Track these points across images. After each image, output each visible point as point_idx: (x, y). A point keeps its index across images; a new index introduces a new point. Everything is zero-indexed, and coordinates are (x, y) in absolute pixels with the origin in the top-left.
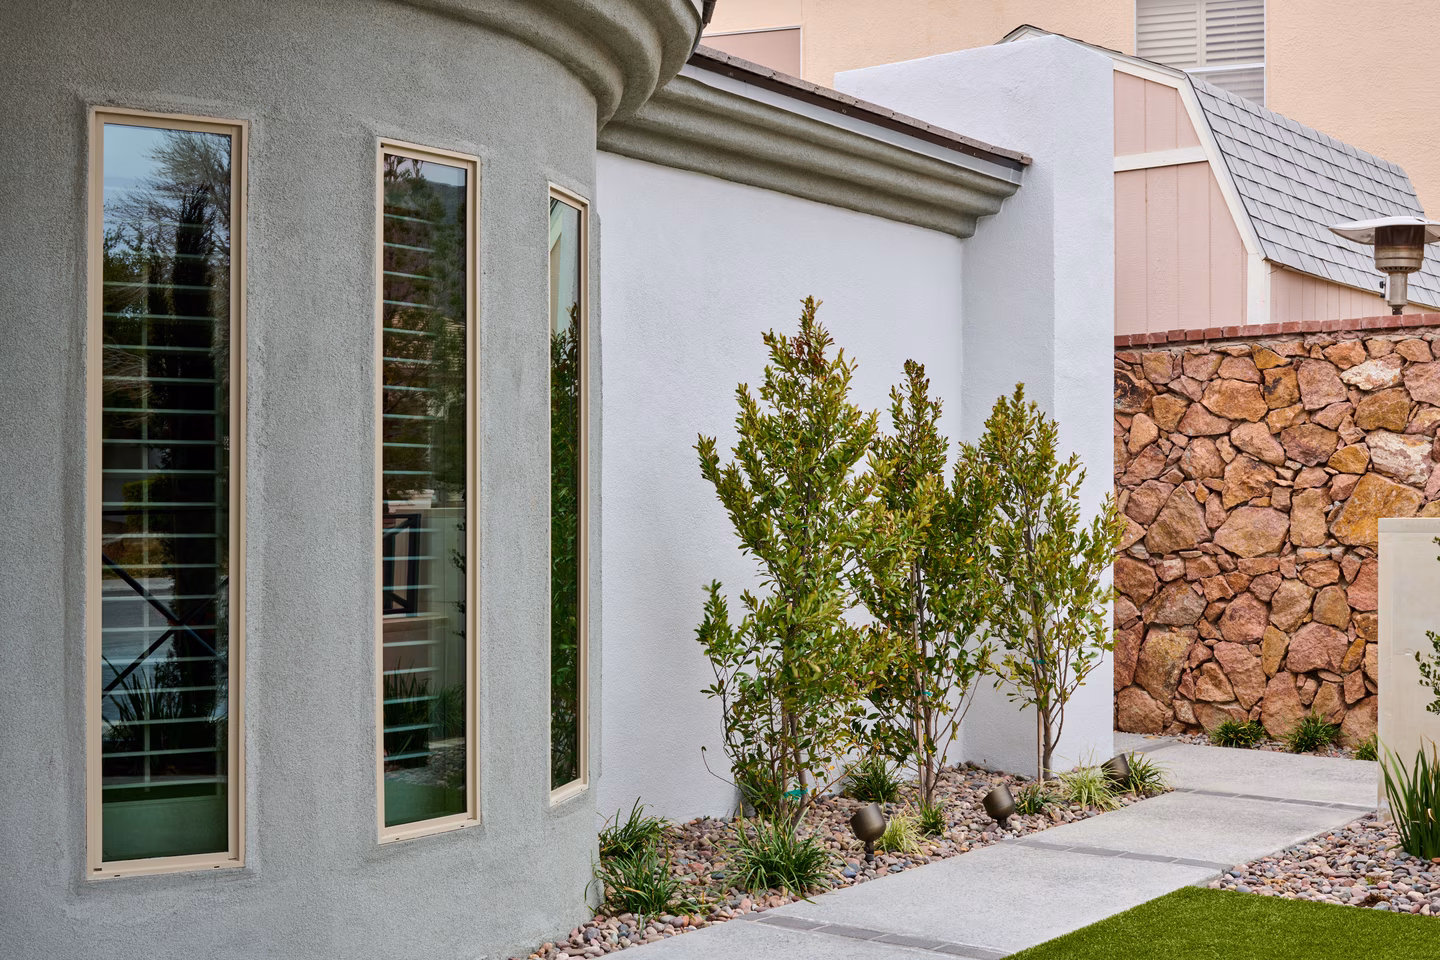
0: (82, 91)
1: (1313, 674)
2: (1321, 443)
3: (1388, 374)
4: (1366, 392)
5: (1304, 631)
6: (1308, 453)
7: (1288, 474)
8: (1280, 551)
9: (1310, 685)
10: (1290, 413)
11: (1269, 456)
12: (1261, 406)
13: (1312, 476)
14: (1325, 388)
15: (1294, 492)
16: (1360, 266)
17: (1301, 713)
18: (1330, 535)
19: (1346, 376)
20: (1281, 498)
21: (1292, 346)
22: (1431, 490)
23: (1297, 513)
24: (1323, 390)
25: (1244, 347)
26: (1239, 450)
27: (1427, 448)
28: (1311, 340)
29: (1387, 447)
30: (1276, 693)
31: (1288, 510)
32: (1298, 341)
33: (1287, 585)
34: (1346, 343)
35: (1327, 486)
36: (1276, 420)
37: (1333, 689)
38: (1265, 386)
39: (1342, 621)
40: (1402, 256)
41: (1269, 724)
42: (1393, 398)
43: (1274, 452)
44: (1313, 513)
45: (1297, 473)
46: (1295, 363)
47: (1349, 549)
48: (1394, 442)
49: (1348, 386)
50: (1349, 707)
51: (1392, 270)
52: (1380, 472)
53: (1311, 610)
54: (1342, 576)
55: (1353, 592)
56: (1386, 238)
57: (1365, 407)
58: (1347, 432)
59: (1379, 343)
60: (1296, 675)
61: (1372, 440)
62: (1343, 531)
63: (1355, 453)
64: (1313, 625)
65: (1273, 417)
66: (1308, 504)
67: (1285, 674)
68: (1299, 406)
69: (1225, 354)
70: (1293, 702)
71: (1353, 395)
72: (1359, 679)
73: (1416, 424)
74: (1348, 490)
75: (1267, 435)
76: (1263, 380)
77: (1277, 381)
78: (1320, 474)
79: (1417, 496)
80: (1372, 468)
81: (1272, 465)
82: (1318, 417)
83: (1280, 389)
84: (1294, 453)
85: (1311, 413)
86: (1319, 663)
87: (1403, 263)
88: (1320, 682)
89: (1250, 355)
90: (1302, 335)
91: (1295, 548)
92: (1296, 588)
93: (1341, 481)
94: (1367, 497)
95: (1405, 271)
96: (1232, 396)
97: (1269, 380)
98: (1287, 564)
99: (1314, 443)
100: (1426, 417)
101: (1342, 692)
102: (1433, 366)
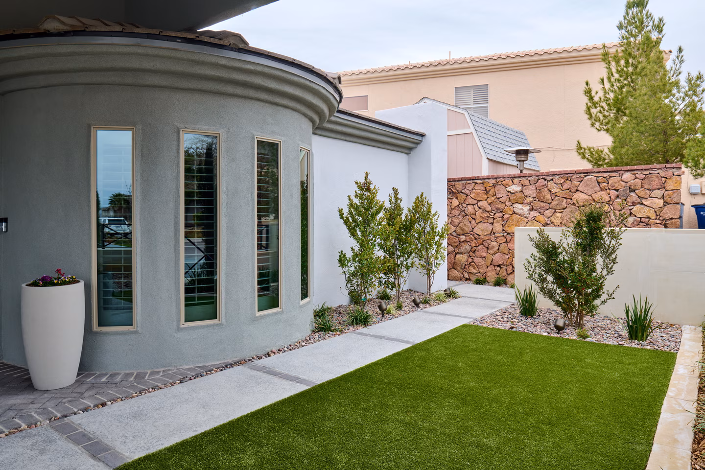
0: (178, 125)
1: (499, 266)
2: (501, 206)
3: (519, 188)
4: (513, 193)
5: (496, 255)
6: (497, 209)
7: (493, 214)
8: (490, 234)
9: (498, 269)
10: (493, 198)
11: (487, 209)
12: (485, 197)
13: (499, 215)
14: (502, 192)
15: (494, 219)
16: (512, 159)
17: (496, 276)
18: (503, 230)
19: (507, 189)
20: (491, 220)
21: (493, 181)
22: (529, 219)
23: (495, 224)
24: (502, 193)
25: (481, 181)
26: (480, 208)
27: (529, 208)
28: (498, 180)
29: (518, 207)
30: (490, 271)
31: (492, 224)
32: (495, 180)
33: (492, 243)
34: (507, 180)
35: (502, 217)
36: (489, 200)
37: (504, 270)
38: (487, 192)
39: (506, 252)
40: (523, 157)
41: (488, 279)
42: (520, 195)
43: (489, 208)
44: (499, 224)
45: (495, 214)
46: (494, 186)
47: (508, 234)
48: (520, 206)
49: (508, 191)
50: (508, 274)
51: (520, 161)
52: (516, 214)
53: (498, 249)
54: (506, 241)
55: (509, 245)
56: (518, 152)
57: (512, 197)
58: (508, 203)
59: (516, 180)
60: (495, 266)
61: (514, 205)
62: (507, 229)
63: (510, 209)
64: (499, 253)
65: (489, 199)
66: (498, 222)
67: (492, 266)
68: (495, 197)
69: (476, 183)
70: (494, 273)
71: (509, 194)
72: (511, 267)
73: (526, 202)
74: (508, 218)
75: (487, 204)
76: (486, 190)
77: (490, 190)
78: (501, 214)
79: (526, 220)
80: (514, 213)
81: (488, 212)
82: (500, 200)
83: (490, 192)
84: (494, 209)
85: (498, 198)
86: (501, 263)
87: (523, 159)
88: (501, 268)
89: (483, 183)
90: (496, 178)
91: (494, 233)
92: (495, 244)
93: (506, 216)
94: (513, 220)
95: (523, 161)
96: (478, 194)
97: (487, 190)
98: (492, 237)
99: (499, 206)
100: (528, 200)
101: (507, 270)
102: (530, 187)
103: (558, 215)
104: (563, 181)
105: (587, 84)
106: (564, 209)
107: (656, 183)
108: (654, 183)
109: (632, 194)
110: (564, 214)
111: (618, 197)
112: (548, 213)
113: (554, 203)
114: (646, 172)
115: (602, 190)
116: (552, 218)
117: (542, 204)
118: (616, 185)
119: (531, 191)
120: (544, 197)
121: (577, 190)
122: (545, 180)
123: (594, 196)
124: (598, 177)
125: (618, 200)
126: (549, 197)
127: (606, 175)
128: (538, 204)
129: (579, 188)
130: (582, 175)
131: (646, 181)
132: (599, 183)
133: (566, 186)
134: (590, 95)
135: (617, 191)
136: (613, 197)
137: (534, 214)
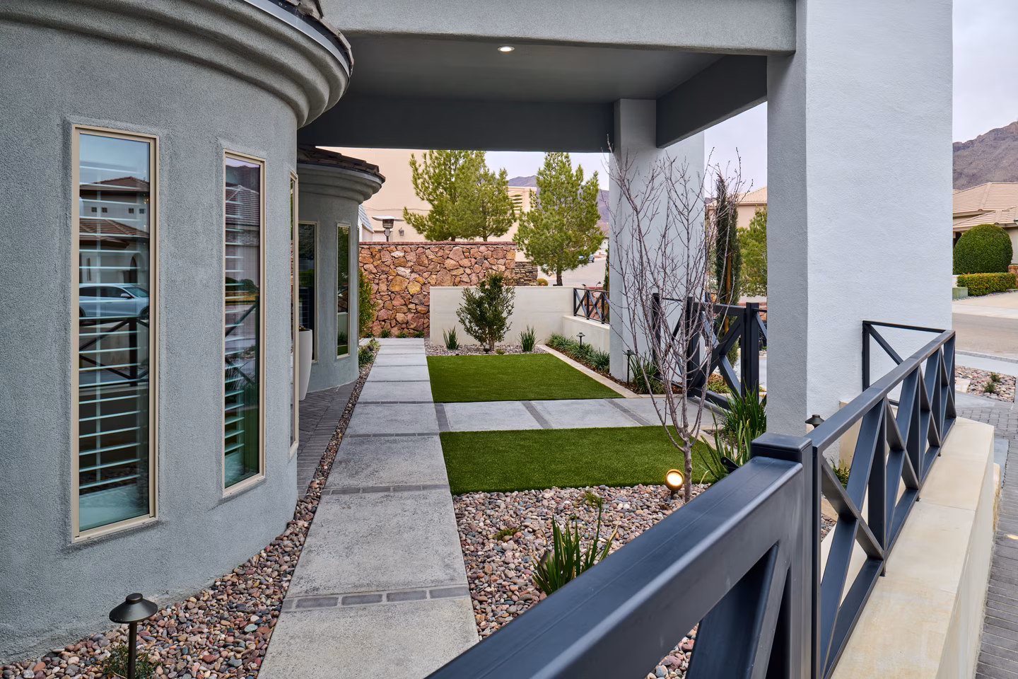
1: (384, 321)
2: (386, 269)
3: (402, 254)
4: (396, 258)
5: (381, 311)
6: (383, 271)
7: (378, 276)
8: (376, 293)
9: (383, 323)
10: (379, 262)
11: (373, 272)
12: (372, 260)
13: (384, 276)
15: (379, 280)
16: (379, 226)
17: (382, 330)
18: (388, 289)
19: (392, 254)
20: (377, 281)
21: (379, 247)
22: (411, 280)
23: (381, 285)
24: (387, 258)
25: (367, 246)
26: (365, 270)
27: (410, 270)
28: (384, 246)
29: (401, 270)
31: (378, 284)
34: (392, 247)
35: (387, 279)
36: (375, 264)
38: (372, 256)
39: (391, 308)
40: (389, 225)
41: (374, 332)
42: (403, 260)
43: (375, 271)
45: (380, 276)
46: (380, 251)
47: (392, 292)
48: (403, 269)
49: (392, 256)
50: (392, 327)
51: (386, 228)
56: (385, 221)
57: (396, 261)
58: (392, 267)
59: (399, 247)
60: (380, 321)
61: (398, 268)
62: (391, 288)
63: (394, 271)
65: (375, 263)
66: (383, 282)
68: (381, 261)
69: (363, 248)
70: (379, 327)
71: (393, 259)
72: (394, 321)
73: (407, 265)
74: (392, 280)
75: (373, 267)
76: (372, 254)
77: (375, 255)
78: (385, 276)
79: (408, 281)
80: (398, 275)
81: (374, 274)
82: (385, 263)
83: (376, 257)
84: (380, 271)
86: (386, 318)
88: (385, 322)
91: (379, 292)
92: (380, 301)
93: (391, 277)
94: (396, 281)
95: (389, 228)
96: (364, 258)
98: (378, 296)
99: (384, 269)
100: (410, 264)
101: (391, 324)
102: (411, 253)
103: (434, 276)
104: (437, 249)
105: (413, 156)
106: (438, 272)
107: (501, 254)
108: (500, 254)
109: (486, 261)
110: (438, 276)
111: (476, 263)
112: (426, 275)
113: (431, 267)
114: (495, 246)
115: (465, 258)
116: (429, 279)
117: (421, 268)
118: (476, 255)
119: (412, 257)
120: (423, 262)
121: (448, 257)
122: (423, 248)
123: (460, 262)
124: (463, 248)
125: (477, 265)
126: (426, 262)
127: (469, 247)
128: (418, 268)
129: (449, 256)
130: (452, 246)
131: (494, 253)
132: (463, 252)
133: (439, 254)
134: (415, 167)
135: (476, 259)
136: (473, 264)
137: (414, 275)
